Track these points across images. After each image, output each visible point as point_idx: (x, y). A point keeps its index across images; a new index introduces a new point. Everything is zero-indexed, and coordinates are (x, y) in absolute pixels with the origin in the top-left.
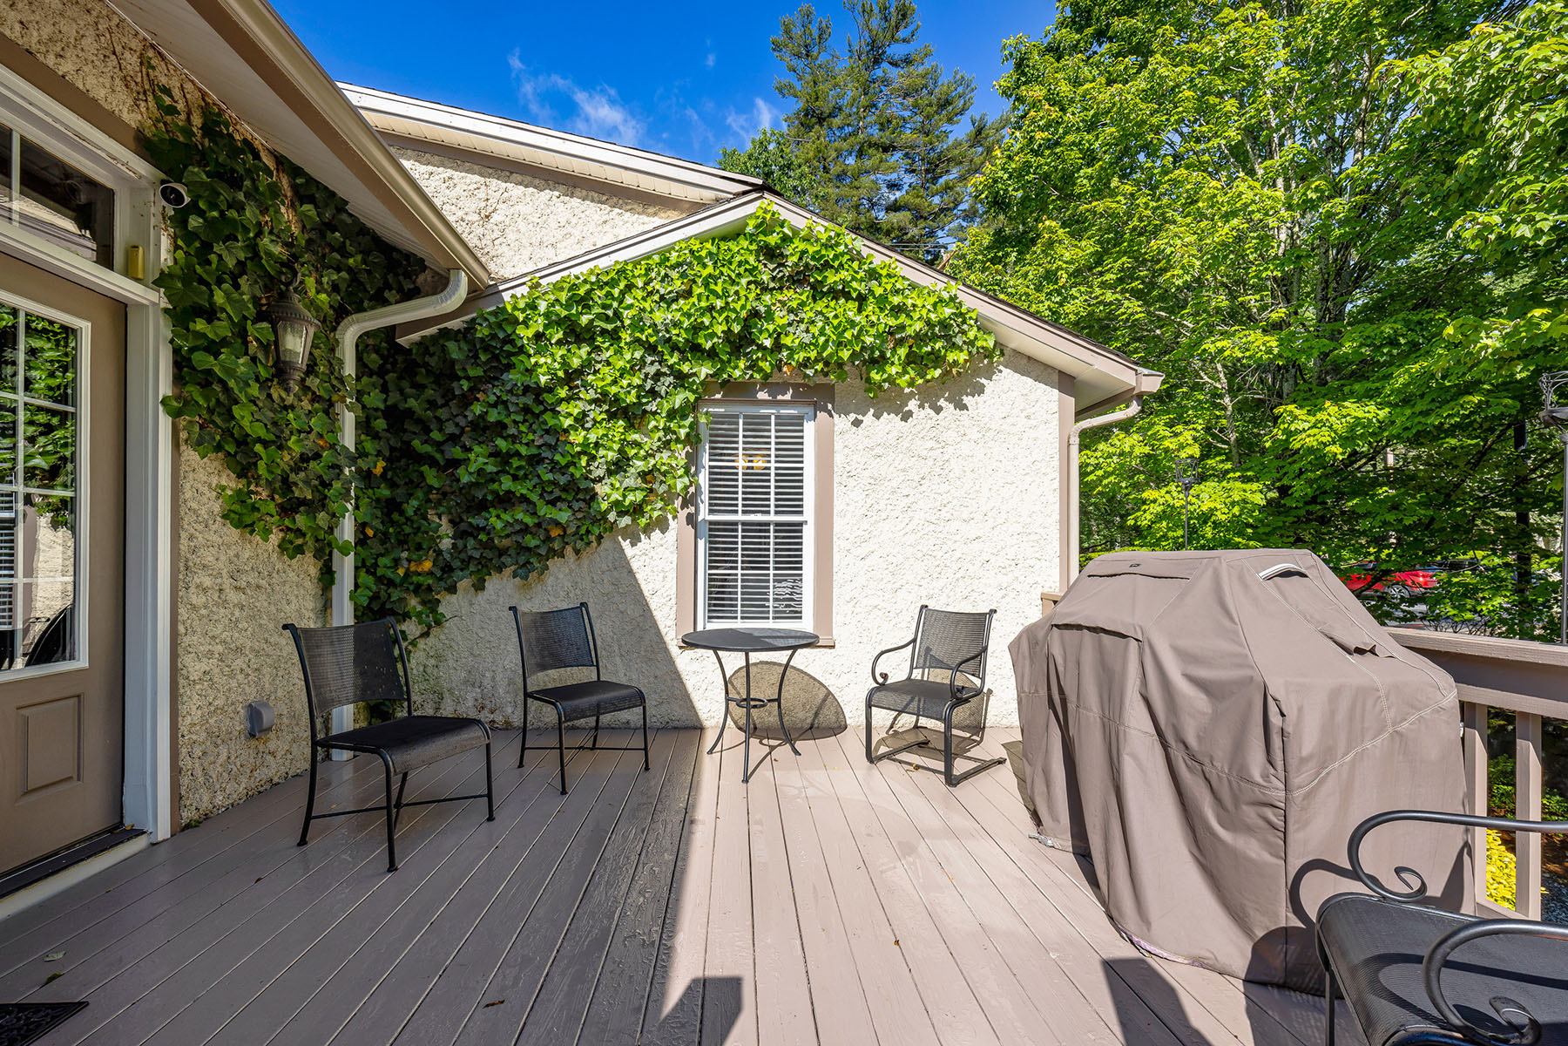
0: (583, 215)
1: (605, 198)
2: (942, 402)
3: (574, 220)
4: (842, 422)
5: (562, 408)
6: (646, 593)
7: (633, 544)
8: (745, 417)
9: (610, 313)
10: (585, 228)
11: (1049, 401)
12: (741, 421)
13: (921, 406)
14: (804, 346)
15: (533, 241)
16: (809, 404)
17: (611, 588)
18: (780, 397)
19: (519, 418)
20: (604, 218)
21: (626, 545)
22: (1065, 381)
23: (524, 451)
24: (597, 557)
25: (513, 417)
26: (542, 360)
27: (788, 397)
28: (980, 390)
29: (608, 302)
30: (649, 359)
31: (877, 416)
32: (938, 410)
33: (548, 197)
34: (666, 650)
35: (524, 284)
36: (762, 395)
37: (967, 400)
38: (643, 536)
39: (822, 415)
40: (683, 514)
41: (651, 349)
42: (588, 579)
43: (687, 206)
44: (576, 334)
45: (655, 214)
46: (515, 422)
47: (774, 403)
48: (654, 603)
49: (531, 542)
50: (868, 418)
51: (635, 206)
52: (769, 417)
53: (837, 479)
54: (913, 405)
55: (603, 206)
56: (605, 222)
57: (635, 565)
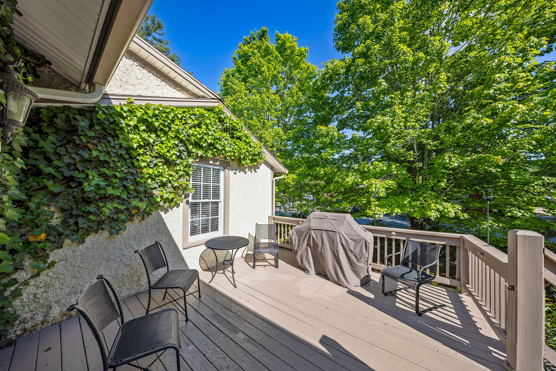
0: (148, 78)
1: (159, 76)
2: (252, 170)
3: (144, 79)
4: (232, 173)
5: (140, 158)
6: (170, 231)
7: (165, 213)
8: (204, 168)
9: (166, 124)
10: (149, 84)
11: (269, 172)
12: (202, 169)
13: (248, 170)
14: (230, 151)
15: (123, 79)
16: (222, 166)
17: (156, 231)
18: (216, 163)
19: (116, 159)
20: (159, 84)
21: (162, 214)
22: (272, 168)
23: (118, 175)
24: (150, 220)
25: (113, 159)
26: (135, 136)
27: (218, 163)
28: (259, 168)
29: (166, 120)
30: (180, 145)
31: (240, 172)
32: (251, 172)
33: (131, 63)
34: (179, 251)
35: (125, 99)
36: (211, 162)
37: (257, 170)
38: (169, 210)
39: (227, 170)
40: (185, 200)
41: (181, 141)
42: (145, 229)
43: (191, 93)
44: (151, 129)
45: (179, 91)
46: (114, 161)
47: (214, 165)
48: (173, 235)
49: (122, 216)
50: (238, 172)
51: (172, 85)
52: (211, 168)
53: (230, 189)
54: (247, 170)
55: (158, 79)
56: (158, 85)
57: (166, 221)
